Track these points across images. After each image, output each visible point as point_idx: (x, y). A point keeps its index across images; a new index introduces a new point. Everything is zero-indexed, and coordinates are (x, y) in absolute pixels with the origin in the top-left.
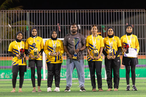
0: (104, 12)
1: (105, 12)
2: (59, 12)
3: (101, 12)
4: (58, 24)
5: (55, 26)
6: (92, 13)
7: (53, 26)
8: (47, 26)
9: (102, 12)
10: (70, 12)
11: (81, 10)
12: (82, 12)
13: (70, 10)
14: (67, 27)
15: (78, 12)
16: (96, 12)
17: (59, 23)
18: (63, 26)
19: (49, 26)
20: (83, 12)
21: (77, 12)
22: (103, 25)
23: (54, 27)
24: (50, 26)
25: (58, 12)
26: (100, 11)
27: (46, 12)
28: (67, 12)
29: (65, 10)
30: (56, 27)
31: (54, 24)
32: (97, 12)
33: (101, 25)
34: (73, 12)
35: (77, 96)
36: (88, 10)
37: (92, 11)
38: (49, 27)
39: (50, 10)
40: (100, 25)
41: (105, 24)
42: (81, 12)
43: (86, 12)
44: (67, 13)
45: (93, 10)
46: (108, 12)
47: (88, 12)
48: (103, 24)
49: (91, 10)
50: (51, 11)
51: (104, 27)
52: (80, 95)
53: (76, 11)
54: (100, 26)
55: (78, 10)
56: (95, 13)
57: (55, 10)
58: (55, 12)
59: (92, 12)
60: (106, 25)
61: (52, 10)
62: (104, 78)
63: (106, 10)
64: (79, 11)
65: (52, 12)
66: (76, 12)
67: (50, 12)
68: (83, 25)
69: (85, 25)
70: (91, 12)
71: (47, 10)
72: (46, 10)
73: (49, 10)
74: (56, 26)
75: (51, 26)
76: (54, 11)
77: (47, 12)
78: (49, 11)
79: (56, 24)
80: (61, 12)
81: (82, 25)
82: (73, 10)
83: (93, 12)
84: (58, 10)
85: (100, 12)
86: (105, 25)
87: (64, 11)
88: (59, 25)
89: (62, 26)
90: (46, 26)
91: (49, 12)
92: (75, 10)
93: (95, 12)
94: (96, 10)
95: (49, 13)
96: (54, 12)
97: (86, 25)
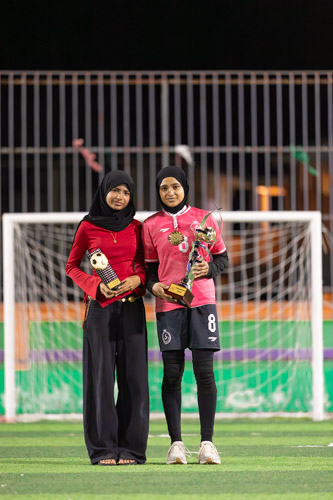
0: (304, 82)
1: (311, 81)
2: (81, 82)
3: (291, 82)
4: (77, 142)
5: (62, 150)
6: (247, 88)
7: (50, 150)
8: (24, 150)
9: (298, 82)
10: (139, 82)
11: (190, 73)
12: (196, 82)
13: (139, 74)
14: (121, 156)
15: (177, 82)
16: (266, 82)
17: (82, 135)
18: (101, 150)
19: (30, 150)
20: (203, 82)
21: (172, 81)
22: (300, 149)
23: (56, 157)
24: (37, 150)
25: (75, 82)
26: (287, 77)
27: (18, 82)
28: (119, 82)
29: (114, 74)
30: (69, 156)
31: (56, 144)
32: (273, 82)
33: (293, 149)
34: (152, 82)
35: (194, 496)
36: (228, 73)
37: (247, 77)
38: (30, 157)
39: (37, 74)
40: (286, 149)
41: (312, 142)
42: (190, 82)
43: (215, 82)
44: (120, 88)
45: (253, 73)
46: (324, 81)
47: (228, 82)
48: (299, 142)
49: (241, 73)
50: (43, 78)
51: (305, 158)
52: (206, 492)
53: (167, 81)
54: (287, 155)
55: (177, 73)
56: (260, 88)
57: (63, 74)
58: (62, 82)
59: (248, 82)
60: (318, 149)
61: (50, 74)
62: (306, 411)
63: (317, 74)
64: (183, 77)
65: (49, 82)
66: (164, 83)
67: (36, 82)
68: (204, 149)
69: (210, 149)
70: (240, 82)
71: (24, 74)
72: (17, 73)
73: (30, 73)
74: (69, 150)
75: (43, 150)
76: (56, 77)
77: (23, 82)
78: (30, 77)
79: (69, 143)
80: (94, 82)
81: (198, 150)
82: (151, 74)
83: (253, 82)
84: (75, 74)
85: (286, 81)
86: (312, 149)
87: (107, 77)
88: (84, 145)
89: (95, 149)
90: (18, 150)
91: (31, 82)
92: (164, 73)
93: (260, 82)
94: (266, 73)
95: (30, 88)
96: (56, 82)
97: (216, 149)
